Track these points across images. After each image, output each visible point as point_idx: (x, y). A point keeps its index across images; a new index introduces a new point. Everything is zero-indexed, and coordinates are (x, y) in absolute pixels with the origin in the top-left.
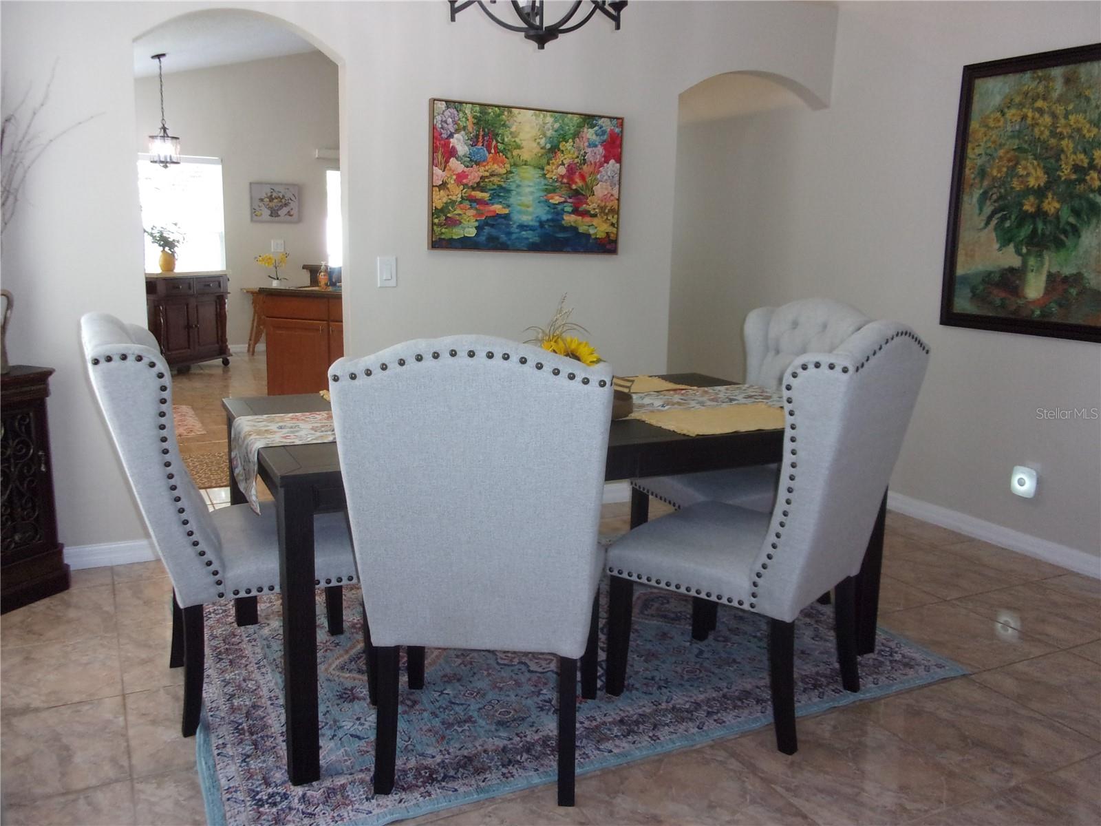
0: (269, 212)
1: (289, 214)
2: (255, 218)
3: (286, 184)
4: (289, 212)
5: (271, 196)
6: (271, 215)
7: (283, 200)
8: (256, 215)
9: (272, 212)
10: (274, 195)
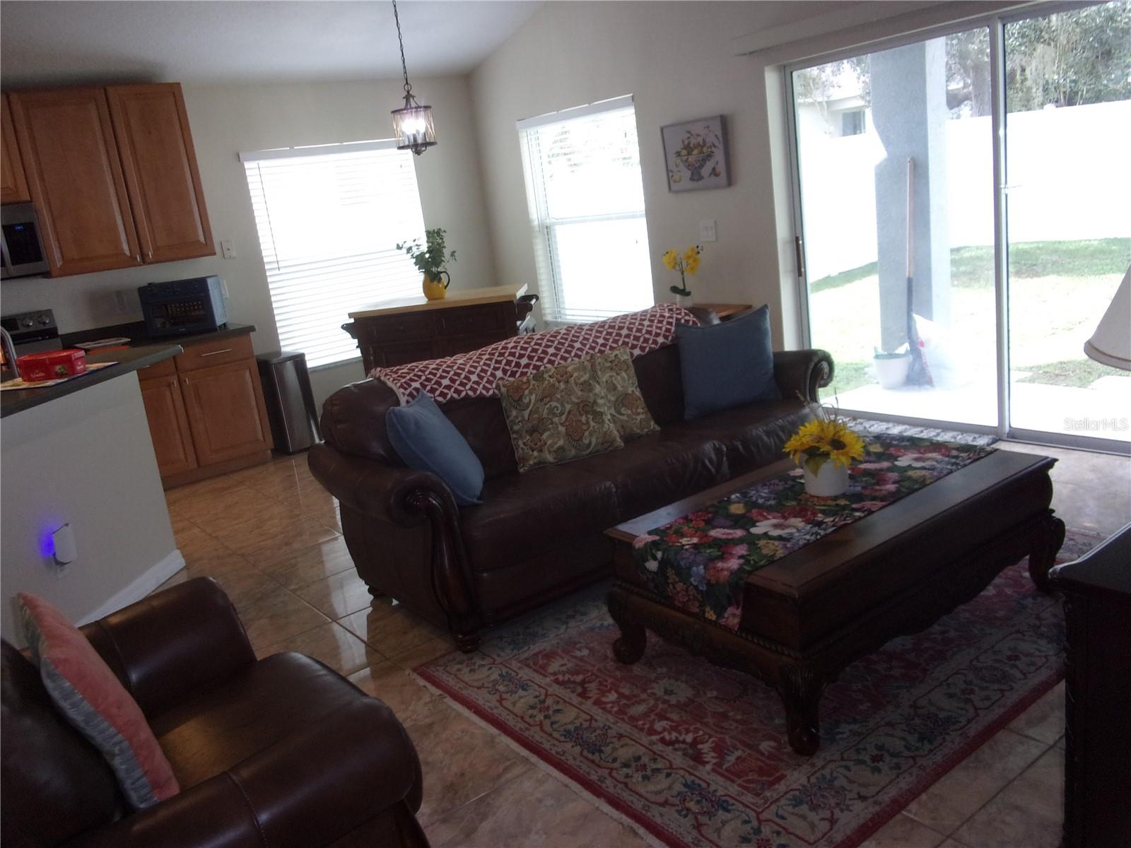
0: (689, 174)
1: (714, 173)
2: (674, 187)
3: (705, 119)
4: (714, 169)
5: (689, 144)
6: (692, 179)
7: (705, 149)
8: (675, 182)
9: (692, 174)
10: (693, 141)
